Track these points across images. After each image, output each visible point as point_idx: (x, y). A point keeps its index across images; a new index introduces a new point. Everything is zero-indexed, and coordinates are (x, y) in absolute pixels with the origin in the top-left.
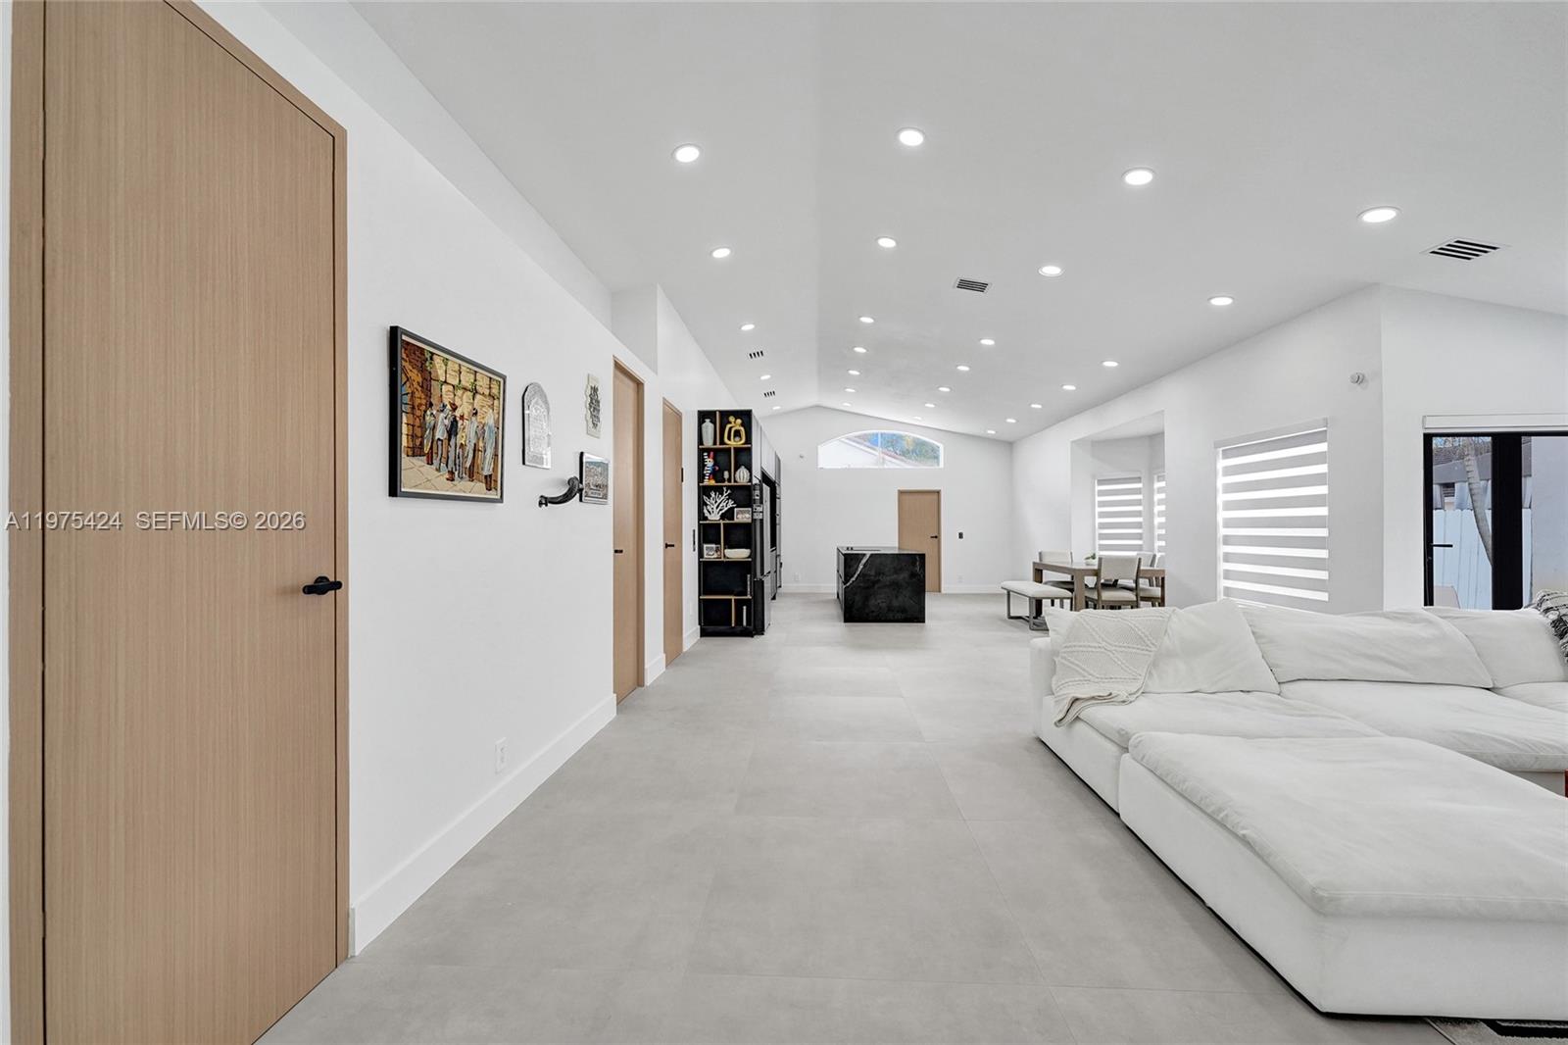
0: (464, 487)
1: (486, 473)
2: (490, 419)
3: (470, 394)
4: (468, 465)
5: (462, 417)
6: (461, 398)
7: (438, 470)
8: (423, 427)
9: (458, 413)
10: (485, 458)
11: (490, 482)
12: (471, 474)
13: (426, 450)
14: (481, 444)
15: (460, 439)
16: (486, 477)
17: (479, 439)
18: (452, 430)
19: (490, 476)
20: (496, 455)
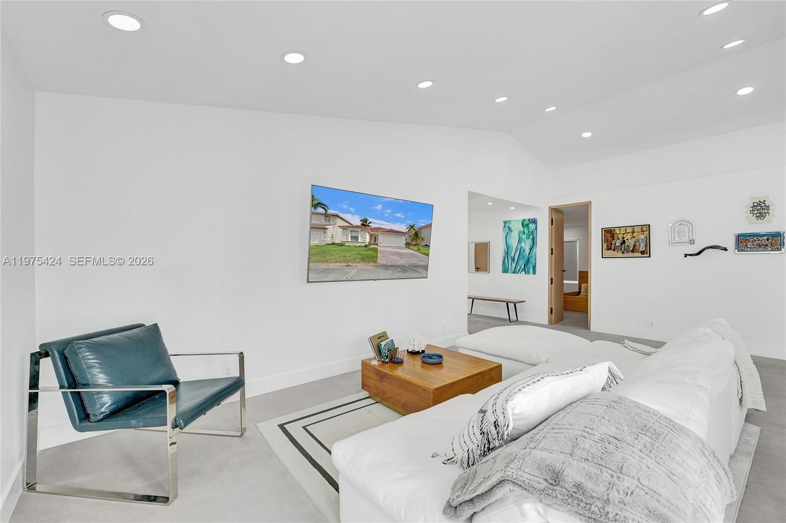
0: (631, 254)
1: (641, 250)
2: (642, 237)
3: (631, 234)
4: (631, 249)
5: (628, 239)
6: (627, 235)
7: (618, 252)
8: (611, 244)
9: (625, 239)
10: (640, 247)
11: (643, 253)
12: (633, 251)
13: (612, 248)
14: (637, 244)
15: (626, 244)
16: (641, 252)
17: (636, 243)
18: (624, 242)
19: (644, 251)
20: (646, 245)
